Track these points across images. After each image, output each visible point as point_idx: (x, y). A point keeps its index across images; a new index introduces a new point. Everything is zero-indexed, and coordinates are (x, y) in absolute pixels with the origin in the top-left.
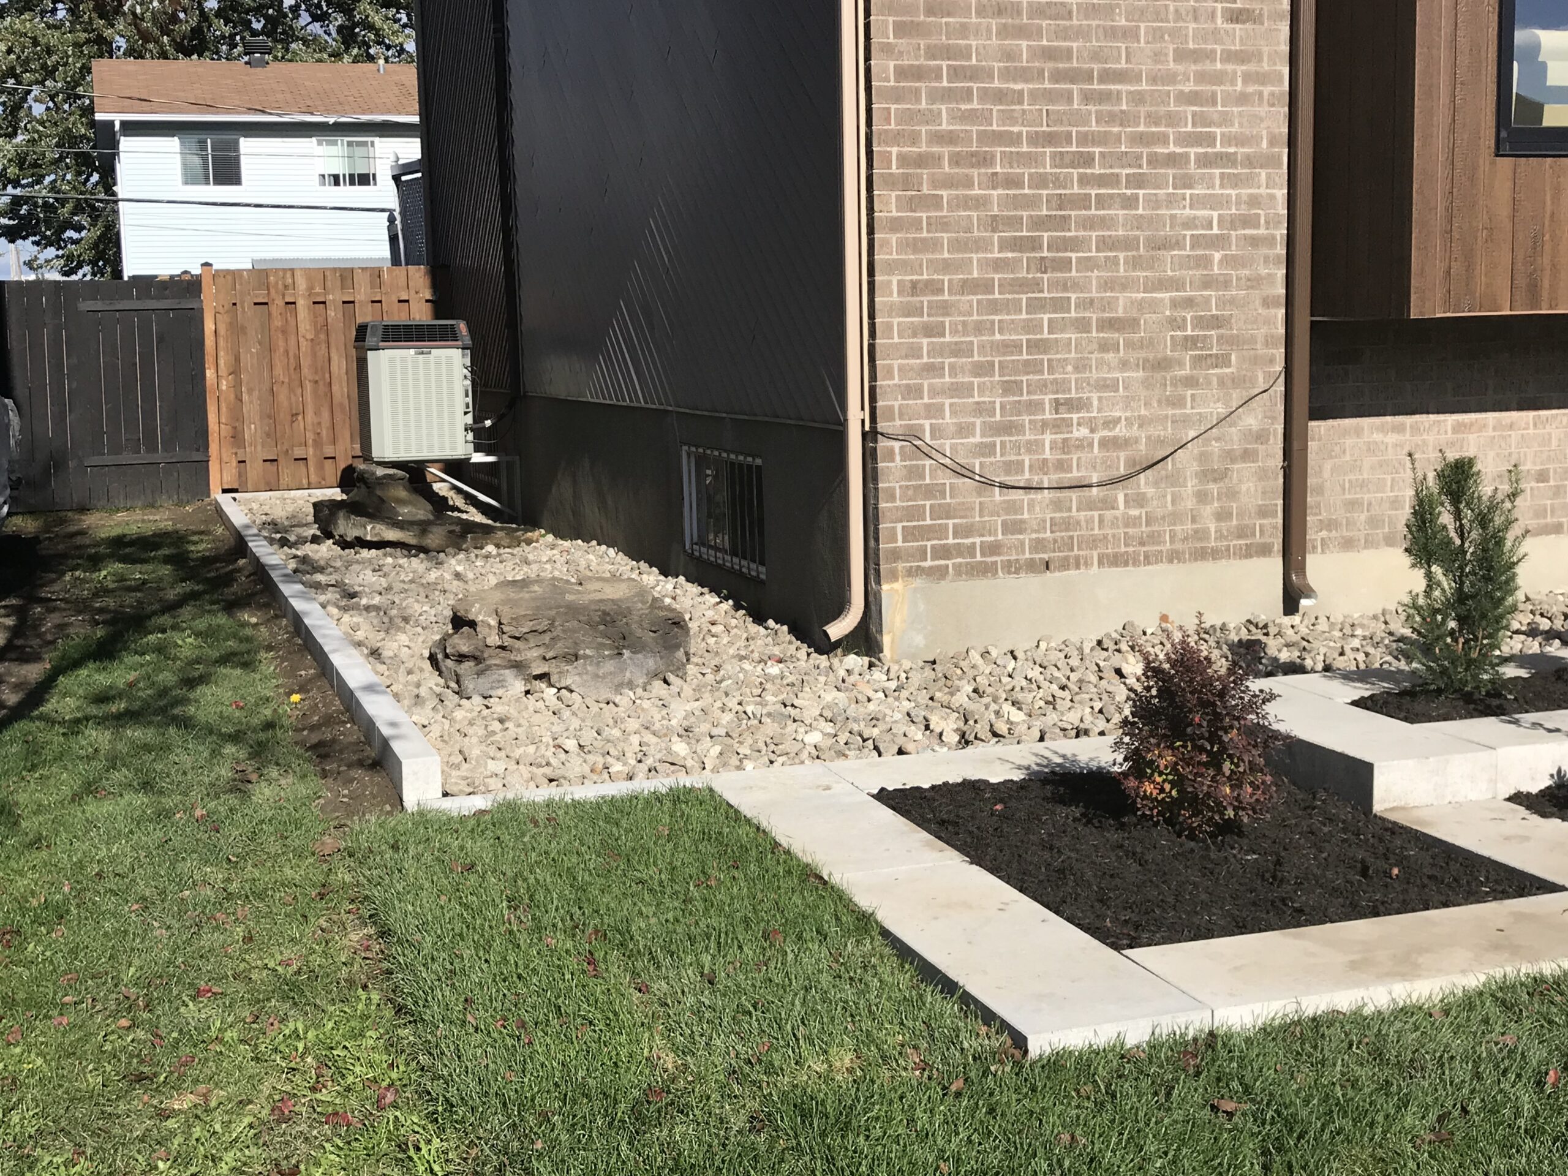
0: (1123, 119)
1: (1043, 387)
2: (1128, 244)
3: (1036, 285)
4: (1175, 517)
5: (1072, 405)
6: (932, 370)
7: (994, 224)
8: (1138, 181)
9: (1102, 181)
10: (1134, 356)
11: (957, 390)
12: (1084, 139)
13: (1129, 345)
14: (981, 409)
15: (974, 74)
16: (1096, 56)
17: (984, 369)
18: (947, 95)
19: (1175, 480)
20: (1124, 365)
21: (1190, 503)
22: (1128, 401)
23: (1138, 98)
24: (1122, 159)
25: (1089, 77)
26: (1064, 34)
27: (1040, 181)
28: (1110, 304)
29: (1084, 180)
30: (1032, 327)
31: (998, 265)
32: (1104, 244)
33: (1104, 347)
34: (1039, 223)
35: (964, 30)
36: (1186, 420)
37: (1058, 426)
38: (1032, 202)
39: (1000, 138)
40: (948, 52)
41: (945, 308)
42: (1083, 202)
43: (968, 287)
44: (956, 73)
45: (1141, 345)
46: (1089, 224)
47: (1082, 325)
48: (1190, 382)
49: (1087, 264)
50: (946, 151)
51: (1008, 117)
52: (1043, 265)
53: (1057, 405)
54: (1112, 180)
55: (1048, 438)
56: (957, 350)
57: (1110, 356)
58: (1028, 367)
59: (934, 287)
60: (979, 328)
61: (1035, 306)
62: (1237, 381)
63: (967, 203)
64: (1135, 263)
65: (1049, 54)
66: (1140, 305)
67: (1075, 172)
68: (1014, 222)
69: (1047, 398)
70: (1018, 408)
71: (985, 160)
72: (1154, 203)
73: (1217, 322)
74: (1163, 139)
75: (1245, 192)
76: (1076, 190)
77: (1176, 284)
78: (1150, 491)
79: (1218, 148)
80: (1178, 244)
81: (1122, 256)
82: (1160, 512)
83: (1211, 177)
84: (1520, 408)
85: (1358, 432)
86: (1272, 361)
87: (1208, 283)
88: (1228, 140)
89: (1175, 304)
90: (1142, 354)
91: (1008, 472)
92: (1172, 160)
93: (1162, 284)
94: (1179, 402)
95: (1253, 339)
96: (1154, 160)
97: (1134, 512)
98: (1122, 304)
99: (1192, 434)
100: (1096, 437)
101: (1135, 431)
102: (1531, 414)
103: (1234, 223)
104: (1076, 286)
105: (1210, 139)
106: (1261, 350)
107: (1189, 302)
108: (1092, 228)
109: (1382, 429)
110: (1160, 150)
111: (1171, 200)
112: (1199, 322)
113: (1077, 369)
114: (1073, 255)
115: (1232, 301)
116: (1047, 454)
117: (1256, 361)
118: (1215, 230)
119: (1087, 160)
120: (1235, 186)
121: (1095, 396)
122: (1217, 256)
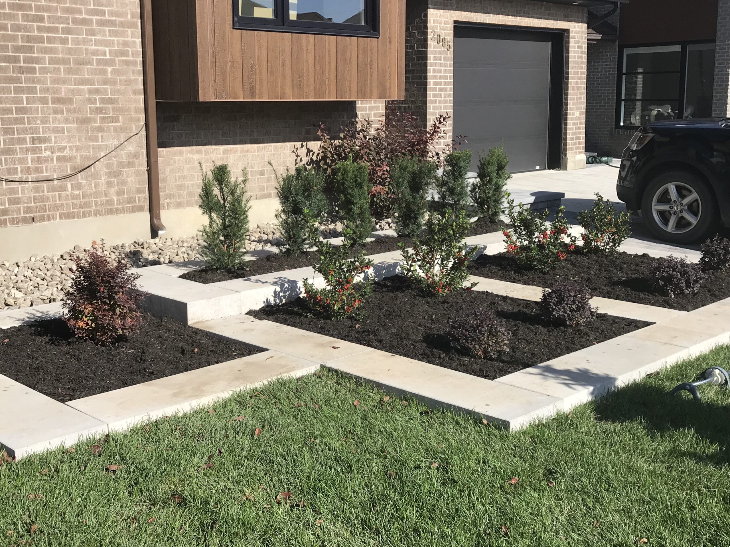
1: (25, 131)
2: (64, 61)
3: (18, 80)
4: (97, 194)
5: (41, 140)
8: (68, 31)
9: (49, 30)
10: (71, 117)
12: (38, 8)
13: (68, 111)
19: (96, 176)
20: (67, 120)
21: (104, 188)
22: (70, 138)
24: (59, 20)
27: (17, 28)
28: (57, 91)
29: (39, 29)
30: (16, 101)
32: (52, 61)
33: (56, 111)
34: (17, 49)
36: (99, 148)
37: (34, 150)
38: (14, 38)
42: (41, 40)
45: (75, 111)
46: (45, 51)
47: (44, 101)
48: (100, 129)
49: (44, 70)
52: (21, 70)
53: (33, 140)
54: (55, 30)
55: (30, 156)
57: (59, 116)
58: (17, 121)
62: (123, 129)
64: (69, 71)
66: (73, 91)
67: (35, 25)
68: (4, 48)
69: (28, 136)
70: (13, 141)
72: (76, 42)
73: (111, 101)
74: (80, 12)
75: (121, 39)
76: (36, 33)
77: (90, 82)
78: (84, 182)
79: (107, 17)
80: (90, 63)
81: (62, 67)
82: (89, 192)
83: (104, 31)
84: (251, 143)
85: (181, 153)
86: (139, 120)
87: (105, 82)
88: (111, 14)
89: (90, 91)
90: (76, 116)
91: (9, 174)
92: (84, 22)
93: (83, 82)
94: (96, 139)
95: (129, 109)
96: (75, 21)
97: (76, 192)
98: (64, 91)
99: (103, 154)
100: (55, 156)
101: (74, 153)
102: (256, 146)
103: (117, 53)
104: (39, 81)
105: (103, 13)
106: (134, 115)
107: (97, 91)
108: (46, 53)
109: (191, 152)
110: (78, 16)
111: (85, 42)
112: (103, 101)
113: (43, 122)
114: (37, 66)
115: (118, 91)
116: (30, 164)
117: (132, 120)
118: (108, 57)
119: (41, 19)
120: (116, 36)
121: (53, 136)
122: (110, 69)
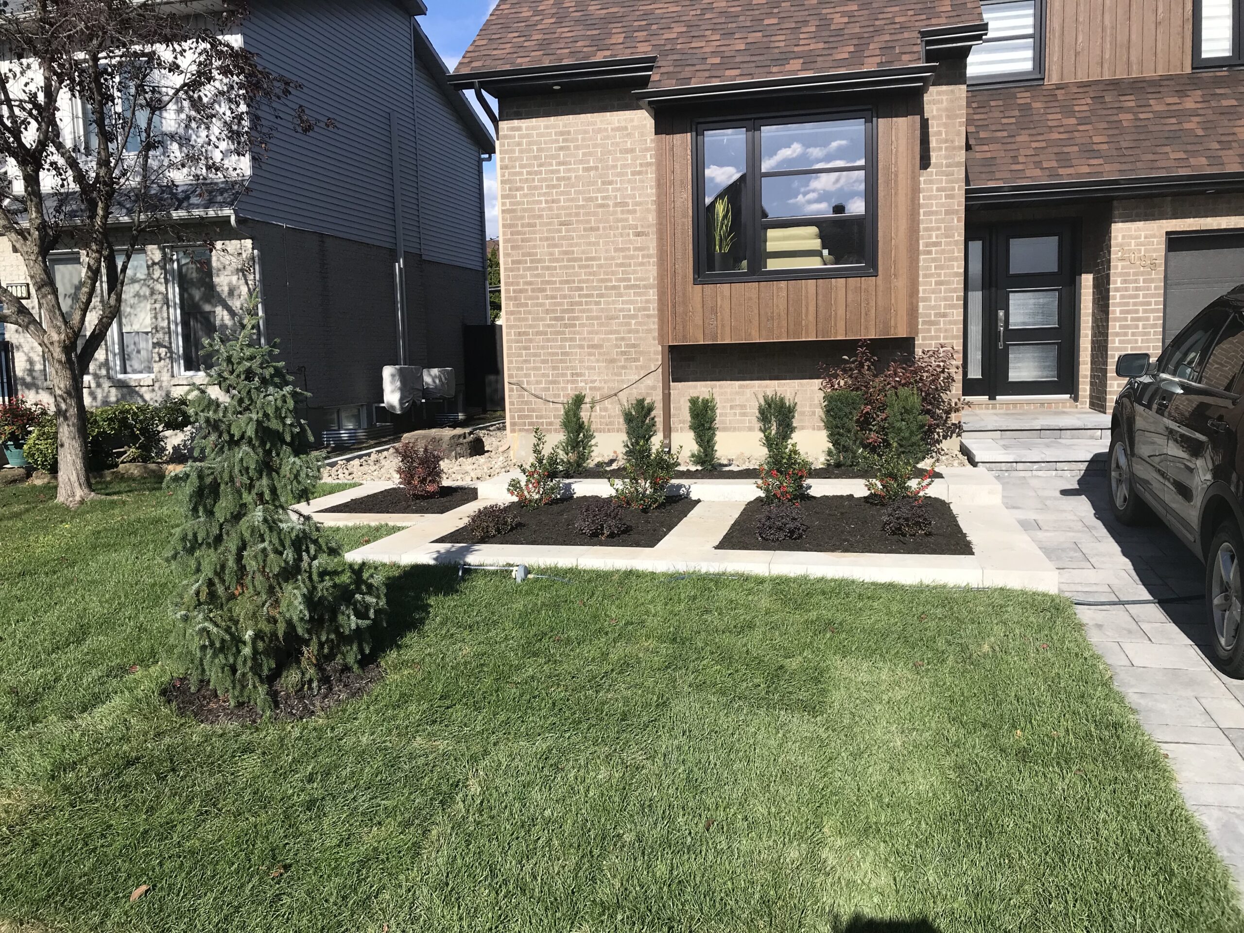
0: (594, 274)
1: (567, 368)
2: (598, 318)
3: (564, 333)
5: (578, 375)
6: (526, 361)
7: (547, 312)
8: (601, 296)
9: (587, 296)
10: (601, 358)
11: (535, 369)
12: (580, 281)
13: (599, 354)
14: (543, 375)
15: (539, 261)
16: (583, 252)
17: (544, 362)
18: (529, 269)
20: (598, 361)
22: (599, 374)
23: (600, 266)
24: (594, 288)
25: (581, 259)
26: (571, 245)
27: (565, 297)
28: (592, 339)
29: (579, 296)
30: (561, 347)
31: (549, 326)
32: (588, 318)
33: (590, 354)
34: (564, 311)
35: (535, 247)
36: (623, 381)
37: (573, 382)
38: (561, 304)
39: (548, 282)
40: (529, 254)
41: (531, 341)
42: (580, 304)
43: (538, 333)
44: (532, 261)
45: (604, 354)
47: (581, 347)
48: (624, 367)
49: (582, 325)
50: (529, 287)
51: (552, 275)
52: (566, 326)
53: (572, 375)
54: (592, 296)
55: (569, 386)
56: (535, 355)
57: (592, 358)
58: (562, 361)
59: (526, 334)
60: (543, 348)
61: (562, 340)
62: (642, 367)
63: (537, 305)
64: (601, 325)
65: (566, 253)
66: (603, 340)
67: (577, 293)
68: (554, 311)
69: (569, 372)
70: (558, 375)
71: (544, 290)
72: (608, 303)
73: (634, 346)
74: (611, 280)
75: (644, 298)
76: (577, 299)
77: (617, 332)
78: (609, 406)
79: (632, 283)
80: (617, 318)
81: (595, 322)
82: (613, 414)
83: (630, 293)
85: (696, 387)
86: (657, 360)
87: (629, 332)
88: (636, 279)
89: (617, 339)
90: (605, 357)
91: (555, 397)
92: (614, 288)
93: (611, 332)
94: (620, 375)
95: (649, 352)
96: (606, 288)
97: (604, 414)
98: (596, 339)
99: (625, 386)
100: (588, 386)
101: (603, 384)
103: (639, 309)
104: (579, 333)
105: (629, 280)
106: (652, 356)
107: (623, 339)
108: (584, 312)
109: (706, 386)
110: (609, 284)
111: (614, 302)
112: (627, 346)
113: (580, 362)
114: (577, 322)
115: (641, 338)
116: (569, 392)
117: (650, 360)
118: (632, 312)
119: (581, 289)
120: (640, 296)
121: (587, 372)
122: (633, 322)
